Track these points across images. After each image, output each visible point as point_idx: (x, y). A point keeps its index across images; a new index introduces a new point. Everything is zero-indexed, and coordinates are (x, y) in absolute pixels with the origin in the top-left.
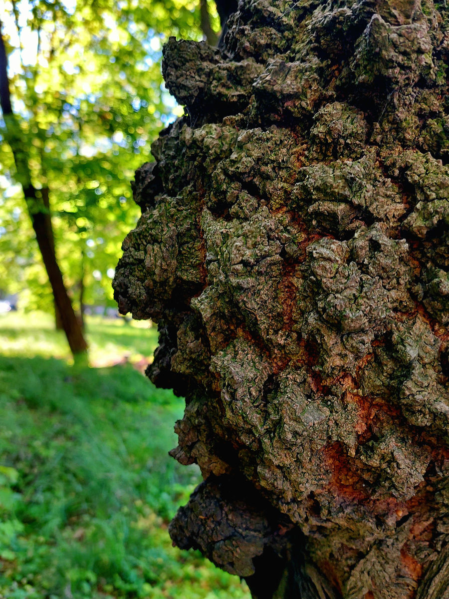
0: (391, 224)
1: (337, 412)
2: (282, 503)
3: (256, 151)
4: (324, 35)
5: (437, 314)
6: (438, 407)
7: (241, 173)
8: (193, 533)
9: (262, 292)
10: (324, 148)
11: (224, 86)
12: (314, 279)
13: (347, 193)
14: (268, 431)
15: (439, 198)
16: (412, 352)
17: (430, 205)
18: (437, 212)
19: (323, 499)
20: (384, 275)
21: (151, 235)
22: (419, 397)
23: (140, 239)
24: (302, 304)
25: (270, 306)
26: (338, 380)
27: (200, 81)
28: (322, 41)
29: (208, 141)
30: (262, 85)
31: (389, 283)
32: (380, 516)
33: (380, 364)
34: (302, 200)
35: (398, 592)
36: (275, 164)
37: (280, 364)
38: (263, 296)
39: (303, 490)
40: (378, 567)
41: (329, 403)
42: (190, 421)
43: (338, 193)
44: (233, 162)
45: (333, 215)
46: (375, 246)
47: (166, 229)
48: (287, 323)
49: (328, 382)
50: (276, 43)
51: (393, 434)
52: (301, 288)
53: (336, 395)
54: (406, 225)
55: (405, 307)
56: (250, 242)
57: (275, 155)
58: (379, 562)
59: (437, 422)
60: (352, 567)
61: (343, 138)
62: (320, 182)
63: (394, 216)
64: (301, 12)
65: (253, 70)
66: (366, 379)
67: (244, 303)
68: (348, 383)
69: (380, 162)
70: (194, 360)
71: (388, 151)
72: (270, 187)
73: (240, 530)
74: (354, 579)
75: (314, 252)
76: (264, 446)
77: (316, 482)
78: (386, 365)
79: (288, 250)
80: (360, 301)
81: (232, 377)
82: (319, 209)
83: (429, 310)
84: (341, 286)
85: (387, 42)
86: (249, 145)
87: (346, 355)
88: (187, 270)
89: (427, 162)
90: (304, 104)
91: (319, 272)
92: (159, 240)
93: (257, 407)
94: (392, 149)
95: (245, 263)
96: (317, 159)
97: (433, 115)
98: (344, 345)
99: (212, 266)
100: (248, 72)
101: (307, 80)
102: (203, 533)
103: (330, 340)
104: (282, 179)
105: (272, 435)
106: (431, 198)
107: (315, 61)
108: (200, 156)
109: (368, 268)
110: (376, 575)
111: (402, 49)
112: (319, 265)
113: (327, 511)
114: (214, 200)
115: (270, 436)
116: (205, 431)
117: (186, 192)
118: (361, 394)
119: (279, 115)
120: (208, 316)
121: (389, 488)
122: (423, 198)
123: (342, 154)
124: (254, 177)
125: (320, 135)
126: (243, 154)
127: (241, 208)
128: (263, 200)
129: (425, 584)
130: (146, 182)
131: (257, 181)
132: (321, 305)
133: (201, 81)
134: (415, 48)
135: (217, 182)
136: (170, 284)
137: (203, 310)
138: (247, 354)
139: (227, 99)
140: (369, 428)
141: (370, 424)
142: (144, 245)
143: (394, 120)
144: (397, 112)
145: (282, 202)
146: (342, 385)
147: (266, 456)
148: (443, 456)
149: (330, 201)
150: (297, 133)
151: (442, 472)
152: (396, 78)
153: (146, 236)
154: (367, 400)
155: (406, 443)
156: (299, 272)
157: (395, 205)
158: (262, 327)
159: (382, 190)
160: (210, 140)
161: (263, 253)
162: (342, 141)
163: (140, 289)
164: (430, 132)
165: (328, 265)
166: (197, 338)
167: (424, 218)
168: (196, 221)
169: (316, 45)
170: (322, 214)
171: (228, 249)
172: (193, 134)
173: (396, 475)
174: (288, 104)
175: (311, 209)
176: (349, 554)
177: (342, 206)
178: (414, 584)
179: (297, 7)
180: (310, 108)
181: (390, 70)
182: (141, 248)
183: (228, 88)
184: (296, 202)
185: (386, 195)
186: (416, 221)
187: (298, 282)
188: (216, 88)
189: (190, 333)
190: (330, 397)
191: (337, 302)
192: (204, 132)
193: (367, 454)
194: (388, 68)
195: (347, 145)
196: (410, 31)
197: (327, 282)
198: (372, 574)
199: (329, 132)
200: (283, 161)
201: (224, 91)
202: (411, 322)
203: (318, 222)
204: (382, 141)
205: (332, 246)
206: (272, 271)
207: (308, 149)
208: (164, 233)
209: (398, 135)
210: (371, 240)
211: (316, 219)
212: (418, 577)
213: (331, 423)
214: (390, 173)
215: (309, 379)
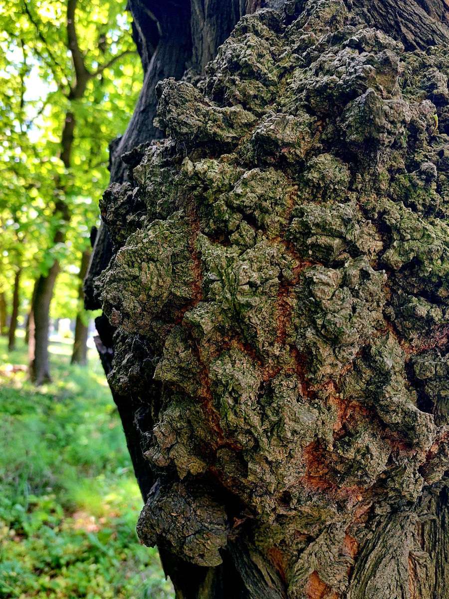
0: (372, 257)
1: (324, 413)
2: (256, 496)
3: (259, 188)
4: (314, 96)
5: (405, 331)
6: (410, 407)
7: (246, 207)
8: (164, 530)
9: (263, 309)
10: (315, 190)
11: (219, 127)
12: (314, 300)
13: (343, 230)
14: (265, 431)
15: (413, 239)
16: (389, 363)
17: (406, 244)
18: (412, 250)
19: (294, 490)
20: (370, 299)
21: (147, 254)
22: (395, 399)
23: (135, 257)
24: (297, 321)
25: (268, 322)
26: (323, 386)
27: (198, 120)
28: (312, 101)
29: (211, 174)
30: (266, 132)
31: (371, 306)
32: (341, 502)
33: (359, 372)
34: (300, 232)
35: (340, 569)
36: (273, 201)
37: (271, 372)
38: (264, 313)
39: (286, 482)
40: (325, 549)
41: (316, 405)
42: (171, 425)
43: (335, 230)
44: (238, 196)
45: (329, 248)
46: (365, 275)
47: (162, 249)
48: (280, 337)
49: (315, 388)
50: (263, 95)
51: (366, 430)
52: (296, 307)
53: (321, 399)
54: (385, 259)
55: (381, 325)
56: (256, 266)
57: (273, 192)
58: (326, 544)
59: (407, 419)
60: (301, 551)
61: (333, 183)
62: (320, 219)
63: (374, 251)
64: (282, 71)
65: (243, 116)
66: (347, 385)
67: (249, 318)
68: (331, 388)
69: (360, 206)
70: (181, 368)
71: (366, 198)
72: (268, 220)
73: (206, 524)
74: (302, 561)
75: (315, 277)
76: (261, 444)
77: (297, 475)
78: (364, 373)
79: (285, 274)
80: (355, 320)
81: (240, 384)
82: (316, 241)
83: (400, 328)
84: (338, 307)
85: (380, 112)
86: (253, 183)
87: (337, 365)
88: (179, 288)
89: (401, 209)
90: (298, 152)
91: (319, 294)
92: (155, 259)
93: (254, 410)
94: (369, 196)
95: (251, 284)
96: (308, 199)
97: (399, 171)
98: (336, 356)
99: (216, 286)
100: (239, 117)
101: (301, 132)
102: (173, 529)
103: (325, 352)
104: (277, 213)
105: (269, 434)
106: (407, 238)
107: (306, 117)
108: (200, 187)
109: (359, 293)
110: (323, 556)
111: (391, 119)
112: (319, 289)
113: (296, 501)
114: (213, 227)
115: (267, 435)
116: (186, 433)
117: (177, 217)
118: (342, 397)
119: (274, 159)
120: (210, 329)
121: (362, 477)
122: (399, 238)
123: (330, 197)
124: (254, 210)
125: (314, 179)
126: (248, 190)
127: (242, 236)
128: (260, 231)
129: (362, 561)
130: (119, 203)
131: (257, 213)
132: (319, 322)
133: (200, 121)
134: (401, 119)
135: (219, 212)
136: (164, 299)
137: (203, 323)
138: (243, 364)
139: (221, 139)
140: (344, 427)
141: (345, 423)
142: (138, 262)
143: (374, 173)
144: (377, 167)
145: (278, 233)
146: (327, 390)
147: (262, 453)
148: (398, 448)
149: (327, 236)
150: (288, 175)
151: (398, 461)
152: (384, 141)
153: (141, 254)
154: (344, 403)
155: (376, 438)
156: (293, 293)
157: (375, 242)
158: (261, 340)
159: (366, 229)
160: (213, 174)
161: (268, 276)
162: (332, 186)
163: (134, 303)
164: (399, 185)
165: (326, 289)
166: (186, 348)
167: (400, 254)
168: (188, 244)
169: (306, 103)
170: (319, 246)
171: (234, 271)
172: (195, 167)
173: (369, 465)
174: (285, 151)
175: (309, 241)
176: (300, 538)
177: (337, 241)
178: (352, 561)
179: (278, 67)
180: (303, 156)
181: (381, 135)
182: (136, 265)
183: (223, 129)
184: (293, 234)
185: (369, 234)
186: (393, 256)
187: (292, 302)
188: (211, 128)
189: (180, 344)
190: (317, 400)
191: (336, 320)
192: (205, 166)
193: (344, 448)
194: (379, 132)
195: (335, 189)
196: (399, 105)
197: (326, 303)
198: (318, 555)
199: (323, 178)
200: (280, 198)
201: (218, 131)
202: (385, 337)
203: (313, 252)
204: (361, 189)
205: (329, 273)
206: (271, 291)
207: (299, 189)
208: (160, 253)
209: (374, 185)
210: (362, 270)
211: (311, 250)
212: (354, 554)
213: (319, 423)
214: (370, 215)
215: (300, 385)
